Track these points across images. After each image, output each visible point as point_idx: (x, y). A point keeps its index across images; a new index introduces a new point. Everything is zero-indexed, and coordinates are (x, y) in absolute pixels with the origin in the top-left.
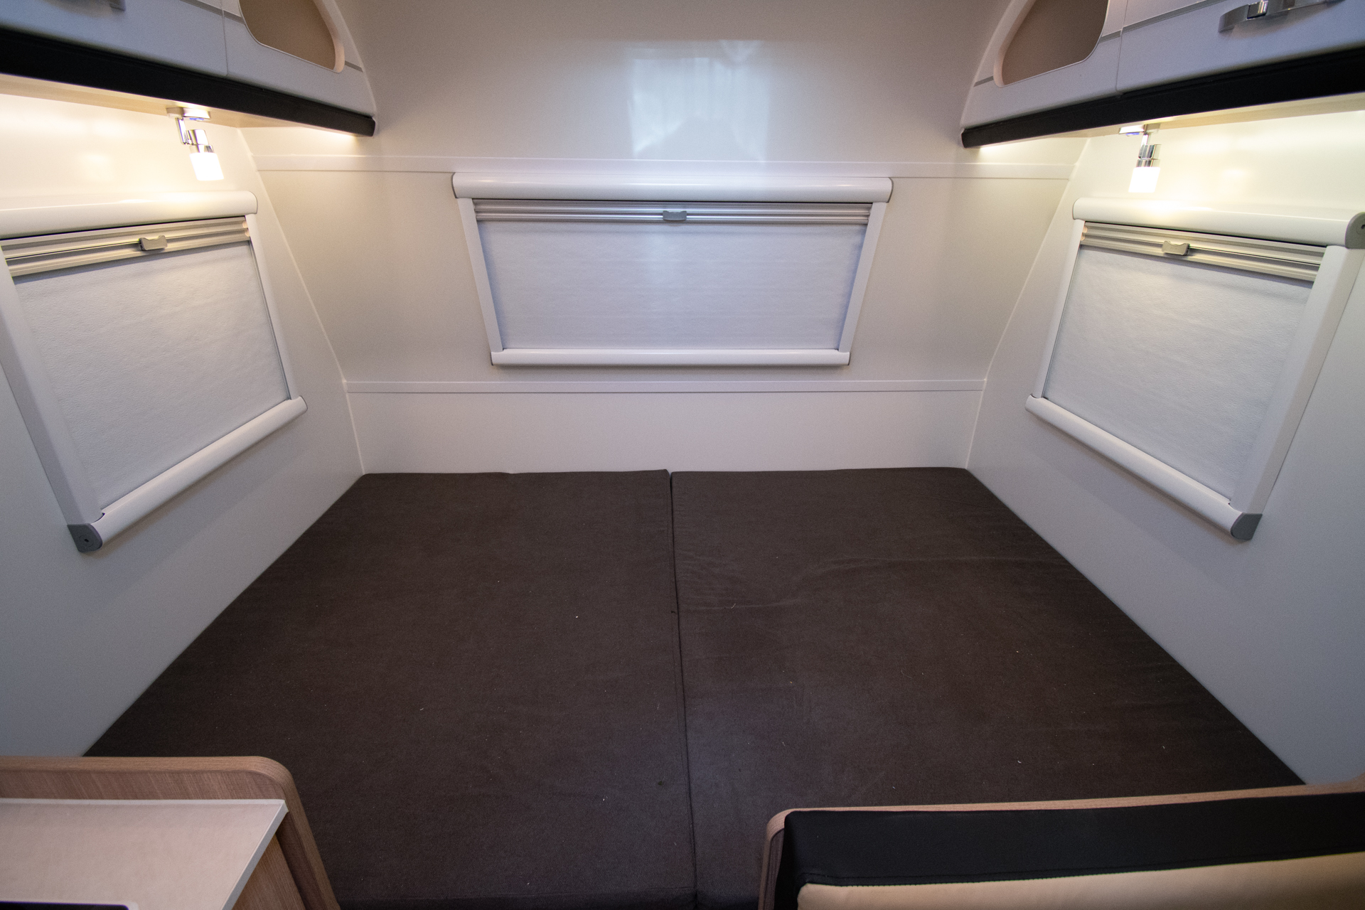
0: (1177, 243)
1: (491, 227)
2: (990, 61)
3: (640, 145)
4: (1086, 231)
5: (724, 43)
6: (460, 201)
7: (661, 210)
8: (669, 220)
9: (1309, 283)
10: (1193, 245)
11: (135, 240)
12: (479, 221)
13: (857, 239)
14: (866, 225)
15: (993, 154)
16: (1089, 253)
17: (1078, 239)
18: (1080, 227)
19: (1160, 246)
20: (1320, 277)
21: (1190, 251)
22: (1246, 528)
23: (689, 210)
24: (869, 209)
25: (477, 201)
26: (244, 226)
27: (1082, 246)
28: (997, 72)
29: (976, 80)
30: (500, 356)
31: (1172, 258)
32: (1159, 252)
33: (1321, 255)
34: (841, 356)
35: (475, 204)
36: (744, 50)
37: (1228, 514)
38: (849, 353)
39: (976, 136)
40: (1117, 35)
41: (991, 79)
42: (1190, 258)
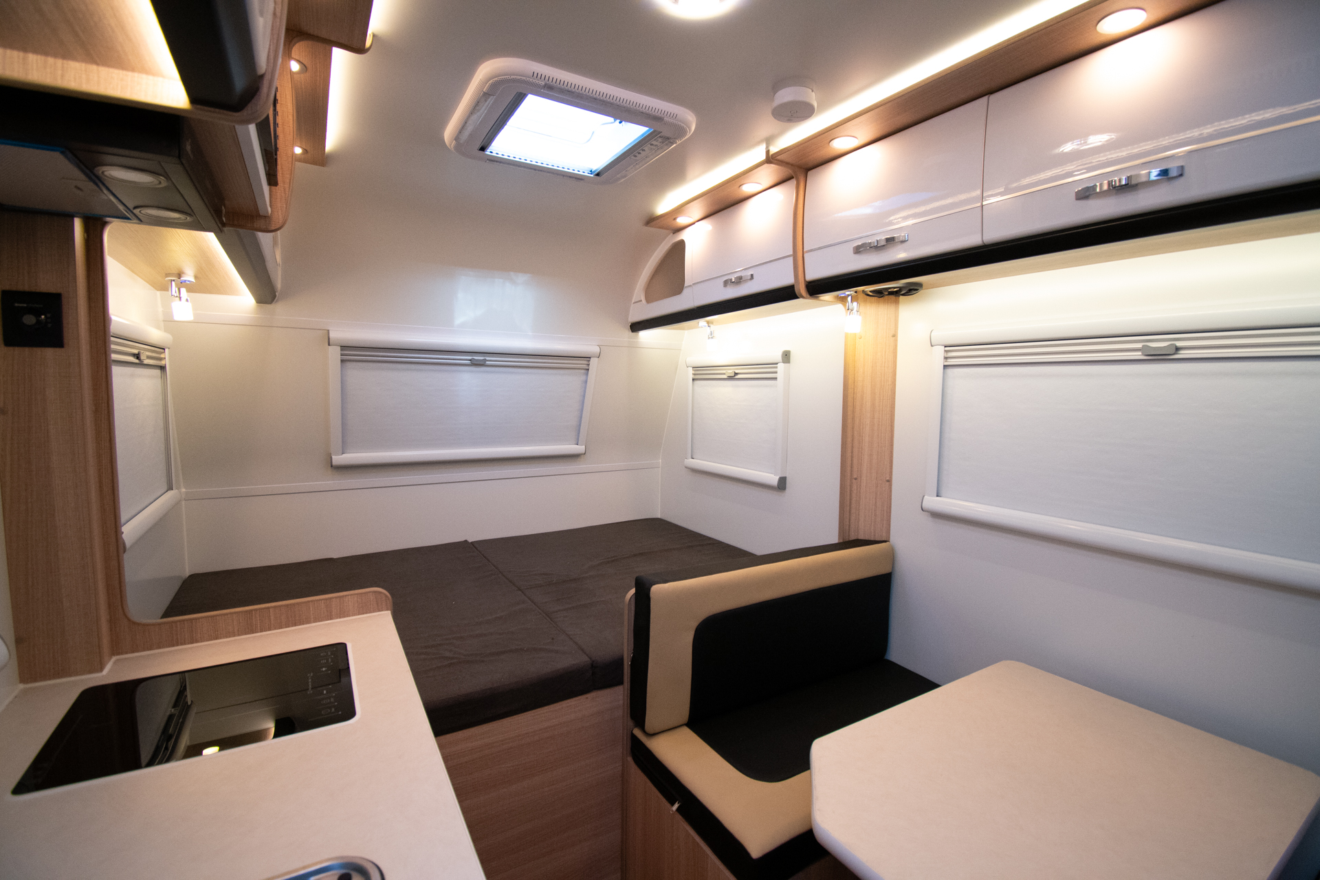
0: (730, 372)
1: (349, 365)
2: (639, 292)
3: (459, 319)
4: (694, 372)
5: (512, 273)
6: (329, 347)
7: (470, 358)
8: (474, 364)
9: (776, 378)
10: (737, 372)
11: (136, 351)
12: (342, 361)
13: (583, 378)
14: (588, 370)
15: (645, 335)
16: (697, 382)
17: (691, 377)
18: (691, 371)
19: (724, 374)
20: (780, 375)
21: (736, 374)
22: (782, 484)
23: (487, 358)
24: (589, 361)
25: (343, 348)
26: (162, 356)
27: (693, 380)
28: (643, 298)
29: (633, 301)
30: (338, 459)
31: (730, 378)
32: (725, 377)
33: (776, 367)
34: (580, 449)
35: (341, 350)
36: (522, 278)
37: (773, 479)
38: (584, 447)
39: (637, 327)
40: (690, 286)
41: (641, 301)
42: (736, 377)
